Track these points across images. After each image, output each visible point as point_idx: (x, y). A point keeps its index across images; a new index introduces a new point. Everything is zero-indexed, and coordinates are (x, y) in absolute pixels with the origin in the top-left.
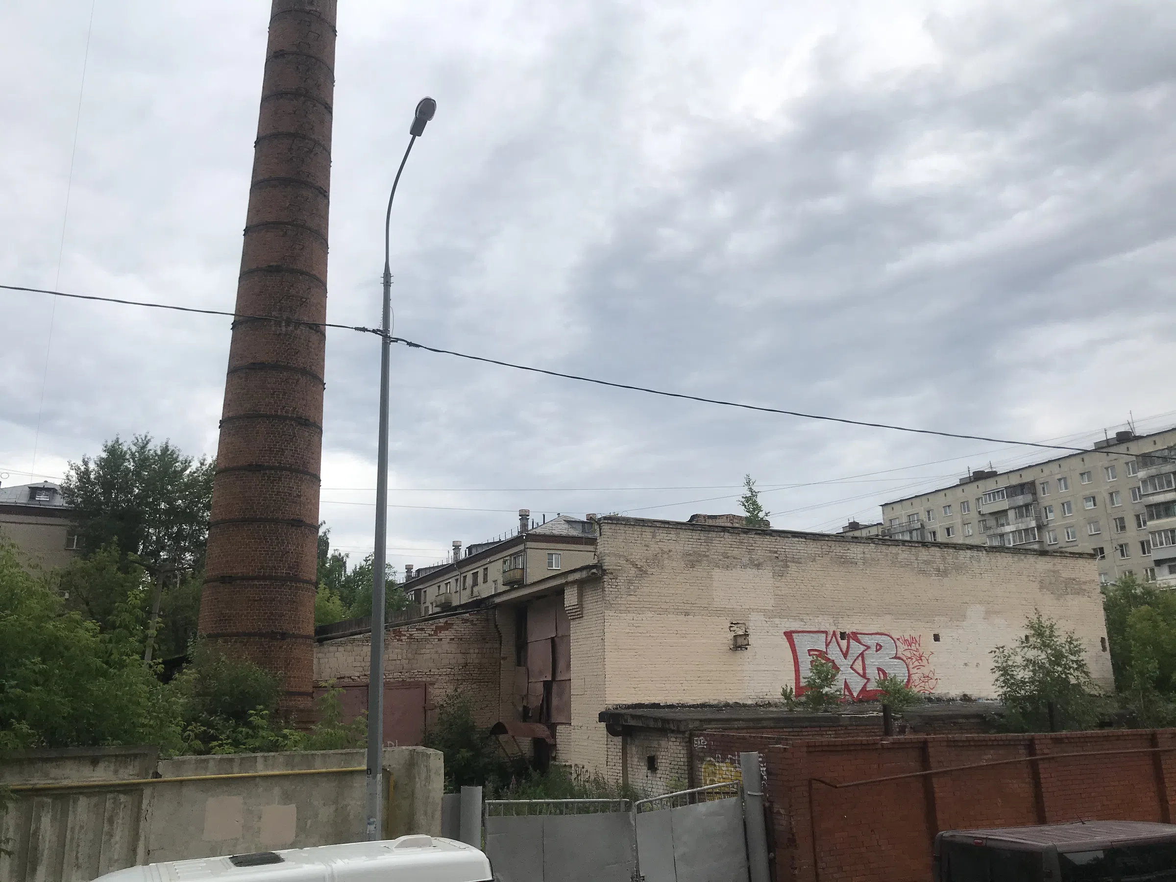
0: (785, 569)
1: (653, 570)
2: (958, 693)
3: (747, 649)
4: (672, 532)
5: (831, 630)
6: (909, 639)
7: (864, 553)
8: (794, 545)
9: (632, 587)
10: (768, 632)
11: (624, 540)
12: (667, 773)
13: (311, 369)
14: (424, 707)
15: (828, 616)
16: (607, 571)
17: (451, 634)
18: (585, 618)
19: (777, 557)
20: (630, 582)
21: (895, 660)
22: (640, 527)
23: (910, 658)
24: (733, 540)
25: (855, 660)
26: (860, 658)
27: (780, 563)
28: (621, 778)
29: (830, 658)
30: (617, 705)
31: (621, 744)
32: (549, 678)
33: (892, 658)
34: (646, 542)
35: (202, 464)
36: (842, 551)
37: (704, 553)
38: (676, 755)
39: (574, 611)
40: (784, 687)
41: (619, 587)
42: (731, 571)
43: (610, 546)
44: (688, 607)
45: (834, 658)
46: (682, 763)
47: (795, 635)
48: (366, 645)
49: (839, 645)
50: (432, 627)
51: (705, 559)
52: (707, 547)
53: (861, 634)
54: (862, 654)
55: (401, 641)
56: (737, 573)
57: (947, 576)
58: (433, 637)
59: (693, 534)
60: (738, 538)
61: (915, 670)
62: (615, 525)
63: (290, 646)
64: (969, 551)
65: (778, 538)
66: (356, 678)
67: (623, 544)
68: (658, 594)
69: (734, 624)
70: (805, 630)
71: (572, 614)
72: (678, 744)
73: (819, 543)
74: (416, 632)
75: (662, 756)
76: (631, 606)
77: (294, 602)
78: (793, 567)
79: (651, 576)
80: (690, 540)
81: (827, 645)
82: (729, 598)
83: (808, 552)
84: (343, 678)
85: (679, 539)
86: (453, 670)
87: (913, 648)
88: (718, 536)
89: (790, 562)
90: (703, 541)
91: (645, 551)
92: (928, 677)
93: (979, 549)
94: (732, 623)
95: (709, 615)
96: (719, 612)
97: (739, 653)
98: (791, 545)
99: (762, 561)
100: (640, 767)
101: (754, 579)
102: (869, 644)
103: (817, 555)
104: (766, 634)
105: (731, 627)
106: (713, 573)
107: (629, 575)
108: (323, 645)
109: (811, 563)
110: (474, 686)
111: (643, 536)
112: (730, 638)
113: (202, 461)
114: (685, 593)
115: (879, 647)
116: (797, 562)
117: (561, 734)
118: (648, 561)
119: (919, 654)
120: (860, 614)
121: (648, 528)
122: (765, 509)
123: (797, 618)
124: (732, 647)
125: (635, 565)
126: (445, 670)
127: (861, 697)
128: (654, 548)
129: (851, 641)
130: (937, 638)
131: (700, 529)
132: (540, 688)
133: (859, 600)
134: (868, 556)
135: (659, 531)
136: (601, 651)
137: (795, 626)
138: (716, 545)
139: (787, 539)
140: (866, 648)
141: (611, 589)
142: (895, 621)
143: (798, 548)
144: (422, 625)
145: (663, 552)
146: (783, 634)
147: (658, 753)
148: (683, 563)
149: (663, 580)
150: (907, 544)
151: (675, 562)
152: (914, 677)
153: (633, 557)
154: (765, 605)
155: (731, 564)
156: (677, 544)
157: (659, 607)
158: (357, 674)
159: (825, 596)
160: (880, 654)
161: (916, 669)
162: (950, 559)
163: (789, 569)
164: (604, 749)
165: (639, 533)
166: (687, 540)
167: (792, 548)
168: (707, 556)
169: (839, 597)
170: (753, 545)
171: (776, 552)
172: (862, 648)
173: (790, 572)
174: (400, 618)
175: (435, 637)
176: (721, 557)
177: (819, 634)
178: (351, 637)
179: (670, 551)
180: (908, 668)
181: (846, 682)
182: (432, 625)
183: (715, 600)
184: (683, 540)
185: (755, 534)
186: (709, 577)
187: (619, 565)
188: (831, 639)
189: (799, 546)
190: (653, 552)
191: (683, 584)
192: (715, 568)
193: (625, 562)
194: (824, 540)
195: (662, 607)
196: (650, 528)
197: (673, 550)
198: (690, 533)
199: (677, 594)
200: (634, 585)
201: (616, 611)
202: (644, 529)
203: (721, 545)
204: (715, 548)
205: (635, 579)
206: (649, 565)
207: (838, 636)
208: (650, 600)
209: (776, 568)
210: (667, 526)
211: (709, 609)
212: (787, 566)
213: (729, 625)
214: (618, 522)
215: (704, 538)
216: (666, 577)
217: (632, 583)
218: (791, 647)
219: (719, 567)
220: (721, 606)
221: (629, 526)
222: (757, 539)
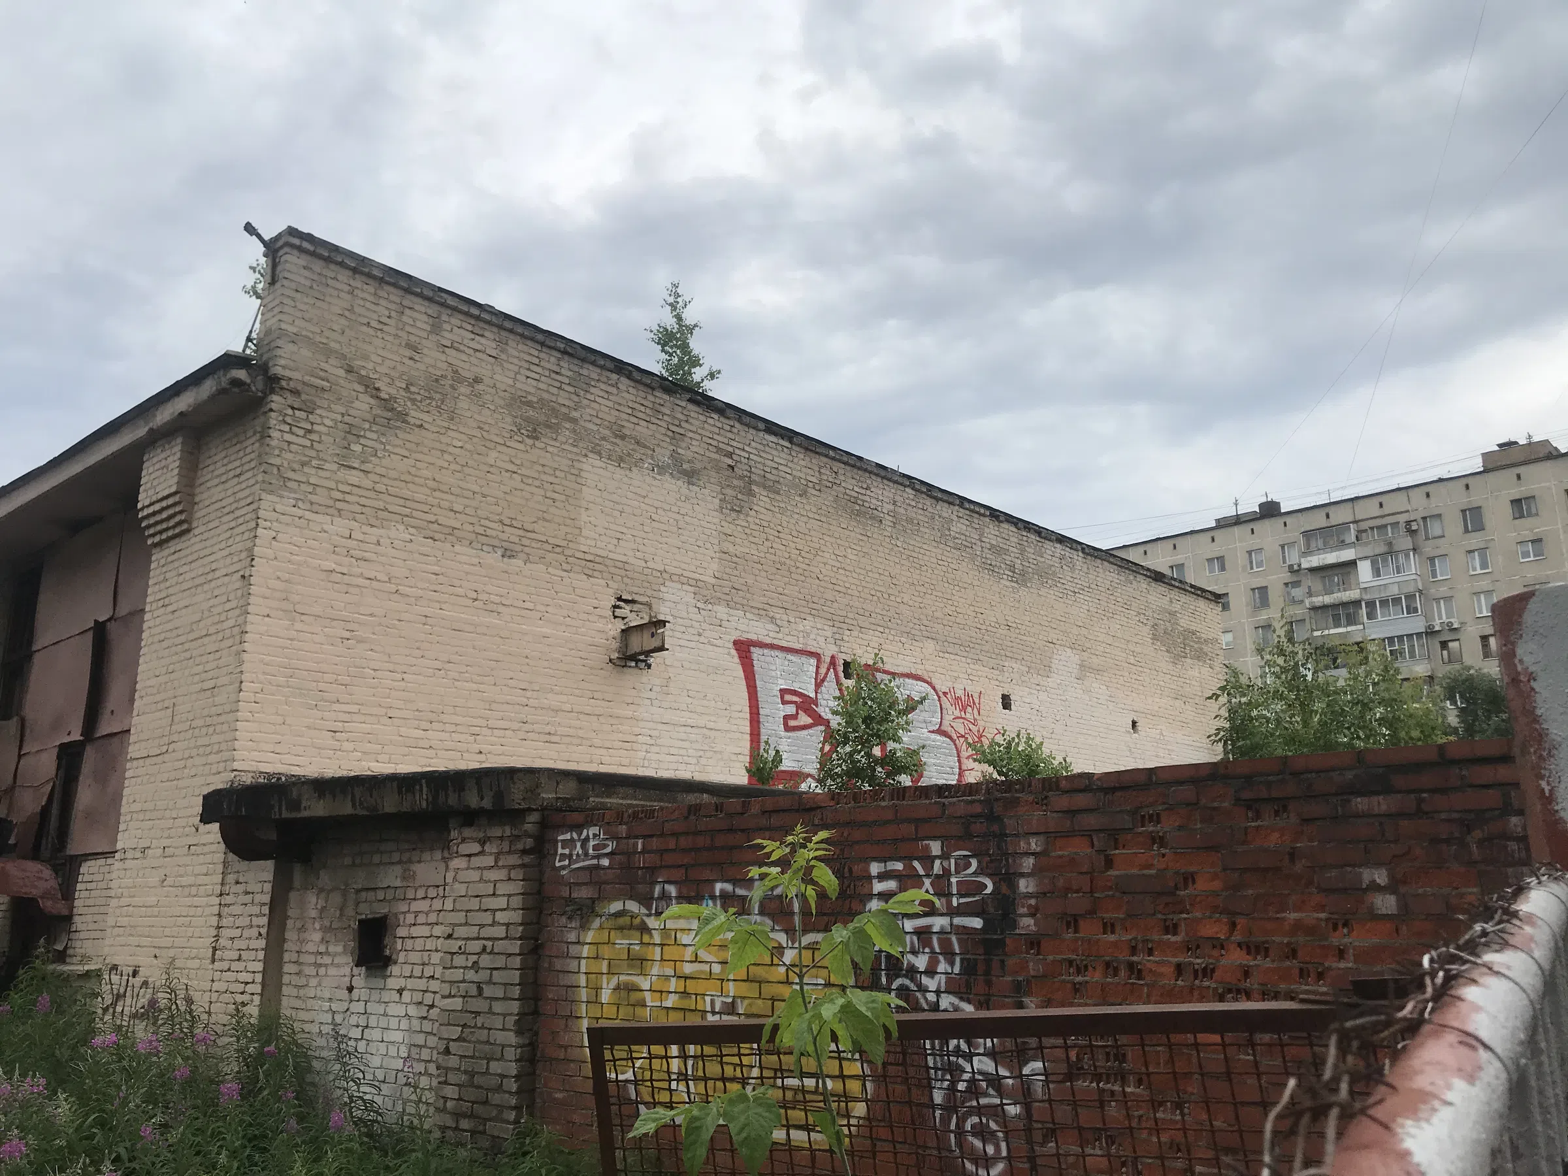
0: (745, 498)
1: (423, 416)
3: (649, 666)
4: (487, 334)
5: (828, 651)
6: (963, 698)
7: (895, 503)
8: (767, 449)
9: (357, 448)
10: (700, 634)
11: (347, 313)
12: (428, 971)
15: (823, 621)
16: (284, 383)
18: (196, 532)
19: (733, 467)
20: (352, 432)
21: (938, 737)
23: (963, 736)
24: (639, 399)
27: (736, 482)
28: (257, 999)
29: (822, 715)
30: (269, 776)
31: (268, 887)
32: (76, 736)
33: (933, 732)
34: (411, 337)
36: (856, 489)
37: (564, 410)
38: (474, 904)
39: (164, 515)
41: (315, 437)
42: (628, 472)
43: (299, 314)
44: (511, 534)
45: (829, 718)
46: (500, 932)
47: (756, 652)
49: (841, 690)
51: (568, 425)
52: (576, 399)
53: (883, 671)
56: (640, 479)
57: (1025, 585)
59: (542, 355)
60: (650, 398)
61: (969, 765)
62: (321, 263)
65: (737, 425)
67: (343, 321)
68: (431, 483)
69: (626, 601)
70: (776, 642)
71: (159, 528)
72: (490, 861)
73: (817, 461)
75: (417, 913)
76: (348, 497)
78: (762, 498)
79: (417, 430)
81: (818, 685)
82: (619, 535)
83: (794, 473)
85: (503, 356)
87: (968, 716)
88: (605, 379)
89: (757, 484)
91: (406, 360)
94: (620, 599)
95: (565, 566)
96: (592, 565)
97: (632, 677)
98: (761, 447)
99: (698, 466)
100: (327, 960)
101: (679, 503)
103: (810, 485)
104: (697, 638)
105: (615, 607)
106: (585, 467)
107: (352, 412)
109: (798, 498)
111: (405, 319)
112: (612, 633)
114: (508, 498)
116: (773, 488)
117: (89, 886)
118: (413, 389)
119: (978, 732)
120: (881, 629)
121: (420, 300)
123: (763, 613)
124: (615, 655)
125: (372, 390)
128: (433, 359)
130: (1006, 702)
132: (46, 766)
133: (882, 600)
134: (902, 511)
135: (453, 321)
136: (237, 612)
137: (757, 630)
138: (598, 399)
139: (754, 432)
141: (288, 437)
142: (941, 654)
143: (776, 459)
145: (457, 377)
146: (731, 645)
147: (403, 907)
148: (509, 419)
149: (451, 449)
150: (967, 505)
151: (489, 413)
153: (370, 366)
154: (700, 571)
155: (629, 455)
156: (498, 369)
157: (433, 518)
159: (821, 577)
161: (971, 761)
162: (1031, 552)
163: (755, 499)
164: (208, 911)
165: (393, 306)
166: (526, 365)
167: (762, 454)
168: (574, 421)
169: (847, 585)
170: (684, 424)
171: (730, 455)
173: (755, 508)
176: (607, 432)
177: (804, 659)
179: (477, 380)
180: (959, 756)
183: (585, 532)
184: (516, 361)
185: (690, 400)
186: (573, 471)
187: (322, 374)
188: (827, 674)
189: (778, 455)
190: (430, 369)
191: (503, 473)
192: (590, 455)
193: (342, 373)
194: (827, 456)
195: (442, 520)
196: (426, 303)
197: (487, 380)
198: (536, 353)
199: (484, 496)
200: (362, 441)
201: (300, 504)
202: (409, 300)
203: (610, 404)
204: (594, 405)
205: (367, 426)
206: (413, 401)
207: (841, 669)
208: (406, 493)
209: (729, 491)
210: (475, 311)
211: (567, 552)
212: (751, 493)
213: (613, 601)
214: (333, 255)
215: (570, 374)
216: (460, 444)
217: (359, 436)
218: (746, 678)
219: (599, 454)
220: (600, 552)
221: (364, 278)
222: (692, 414)
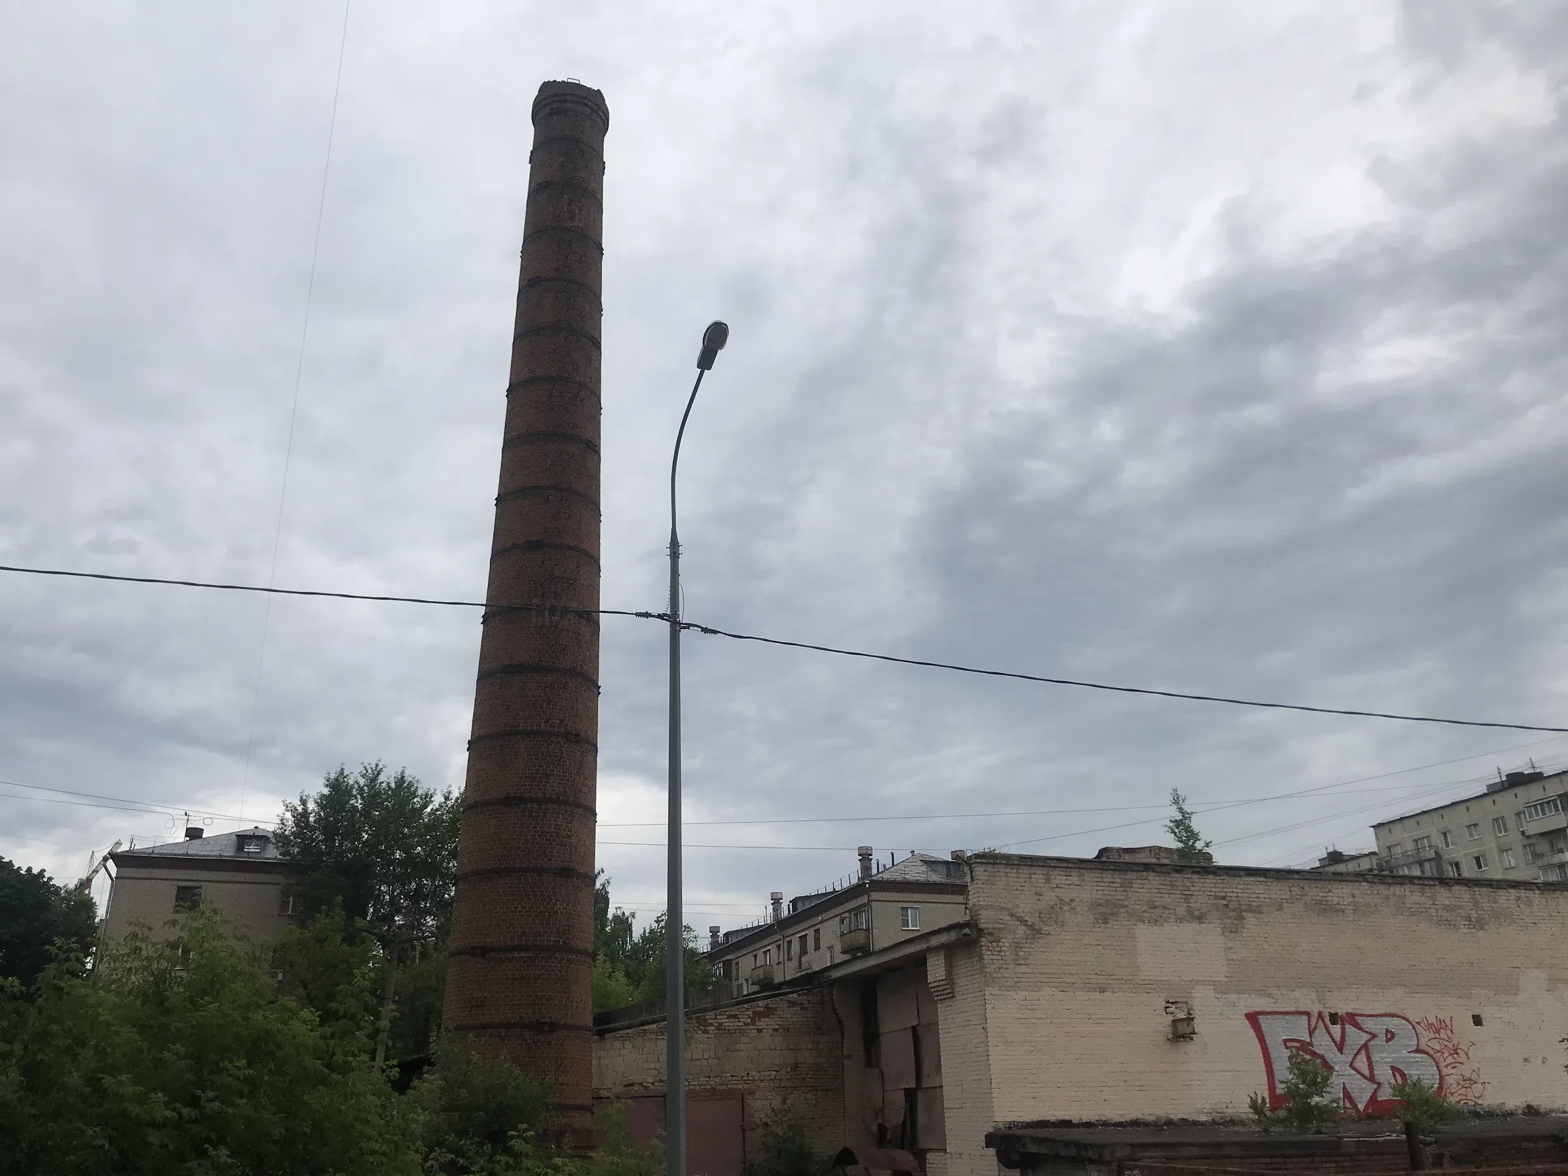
0: (1239, 922)
1: (1049, 928)
2: (1518, 1104)
3: (1192, 1039)
4: (1073, 874)
5: (1315, 1009)
6: (1435, 1024)
7: (1353, 896)
8: (1250, 887)
9: (1021, 954)
10: (1221, 1014)
11: (1006, 887)
13: (582, 669)
14: (742, 1126)
15: (1309, 989)
16: (985, 931)
17: (772, 1023)
18: (957, 998)
19: (1227, 905)
20: (1018, 946)
21: (1417, 1055)
22: (1027, 867)
23: (1439, 1051)
24: (1161, 882)
25: (1356, 1054)
26: (1363, 1052)
27: (1231, 914)
29: (1317, 1051)
30: (1010, 1123)
32: (914, 1086)
33: (1412, 1052)
34: (1037, 889)
35: (447, 798)
36: (1321, 894)
37: (1120, 902)
39: (941, 988)
40: (1253, 1095)
41: (1002, 954)
42: (1161, 927)
43: (986, 895)
44: (1102, 979)
45: (1323, 1052)
47: (1261, 1018)
48: (661, 1039)
49: (1329, 1033)
50: (747, 1013)
51: (1123, 910)
52: (1125, 893)
53: (1362, 1015)
54: (1365, 1046)
55: (708, 1033)
56: (1170, 929)
57: (1483, 929)
58: (749, 1027)
59: (1103, 875)
60: (1168, 879)
61: (1449, 1070)
62: (991, 865)
63: (561, 1041)
64: (1512, 890)
65: (1226, 878)
66: (649, 1085)
67: (1005, 891)
68: (1057, 962)
69: (1172, 1003)
70: (1275, 1010)
71: (939, 993)
73: (1285, 884)
74: (727, 1020)
76: (1021, 979)
77: (566, 980)
78: (1250, 919)
79: (1047, 936)
80: (1099, 884)
81: (1311, 1033)
82: (1161, 966)
83: (1271, 896)
84: (632, 1085)
85: (1083, 883)
86: (779, 1074)
87: (1442, 1036)
88: (1139, 877)
89: (1246, 911)
90: (1118, 885)
91: (1036, 902)
92: (1470, 1079)
93: (1528, 888)
94: (1168, 1002)
95: (1134, 990)
96: (1148, 987)
97: (1185, 1047)
98: (1246, 887)
99: (1204, 910)
101: (1196, 937)
102: (1373, 1031)
103: (1284, 901)
104: (1220, 1017)
105: (1167, 1007)
106: (1135, 931)
107: (1017, 936)
108: (604, 1039)
109: (1277, 913)
110: (809, 1096)
111: (1032, 880)
112: (1166, 1024)
113: (447, 795)
114: (1098, 959)
115: (1390, 1036)
116: (1257, 910)
117: (933, 1166)
118: (1042, 915)
119: (1454, 1046)
120: (1356, 986)
121: (1037, 868)
122: (1204, 837)
123: (1263, 992)
124: (1170, 1036)
125: (1023, 921)
126: (767, 1073)
127: (1370, 1111)
128: (1050, 897)
129: (1347, 1026)
130: (1477, 1020)
131: (1113, 868)
132: (899, 1099)
133: (1353, 965)
134: (1360, 900)
135: (1056, 873)
136: (984, 1044)
137: (1260, 1004)
138: (1138, 890)
139: (1239, 879)
140: (1371, 1036)
141: (991, 957)
142: (1410, 995)
143: (1257, 892)
144: (734, 1011)
145: (1062, 902)
146: (1244, 1017)
148: (1091, 917)
149: (1065, 942)
150: (1416, 882)
151: (1080, 916)
152: (1450, 1080)
153: (1020, 910)
154: (1215, 975)
155: (1161, 917)
156: (1081, 891)
157: (1061, 980)
158: (650, 1080)
159: (1301, 960)
160: (1391, 1045)
161: (1450, 1068)
162: (1485, 903)
163: (1245, 921)
165: (1026, 876)
166: (1095, 884)
167: (1246, 891)
168: (1126, 906)
169: (1323, 961)
170: (1191, 888)
171: (1224, 898)
172: (1365, 1037)
173: (1247, 926)
174: (704, 1001)
175: (752, 1027)
176: (1146, 907)
177: (1297, 1017)
178: (643, 1028)
179: (1072, 900)
180: (1437, 1066)
181: (1344, 1088)
182: (748, 1009)
183: (1142, 968)
184: (1090, 884)
185: (1193, 873)
186: (1131, 936)
187: (1000, 921)
188: (1317, 1023)
189: (1258, 890)
190: (1049, 903)
191: (1093, 947)
192: (1138, 923)
193: (1009, 918)
194: (1293, 879)
195: (1066, 980)
196: (1041, 868)
197: (1076, 899)
198: (1100, 875)
199: (1085, 962)
200: (1024, 949)
201: (1002, 989)
202: (1033, 870)
203: (1145, 890)
204: (1136, 894)
205: (1024, 941)
206: (1043, 922)
207: (1327, 1020)
208: (1049, 971)
209: (1226, 921)
210: (1065, 865)
211: (1134, 982)
212: (1242, 918)
213: (1164, 1004)
214: (995, 861)
215: (1120, 881)
216: (1069, 938)
217: (1021, 948)
218: (1258, 1036)
219: (1144, 922)
220: (1151, 978)
221: (1011, 867)
222: (1196, 880)
